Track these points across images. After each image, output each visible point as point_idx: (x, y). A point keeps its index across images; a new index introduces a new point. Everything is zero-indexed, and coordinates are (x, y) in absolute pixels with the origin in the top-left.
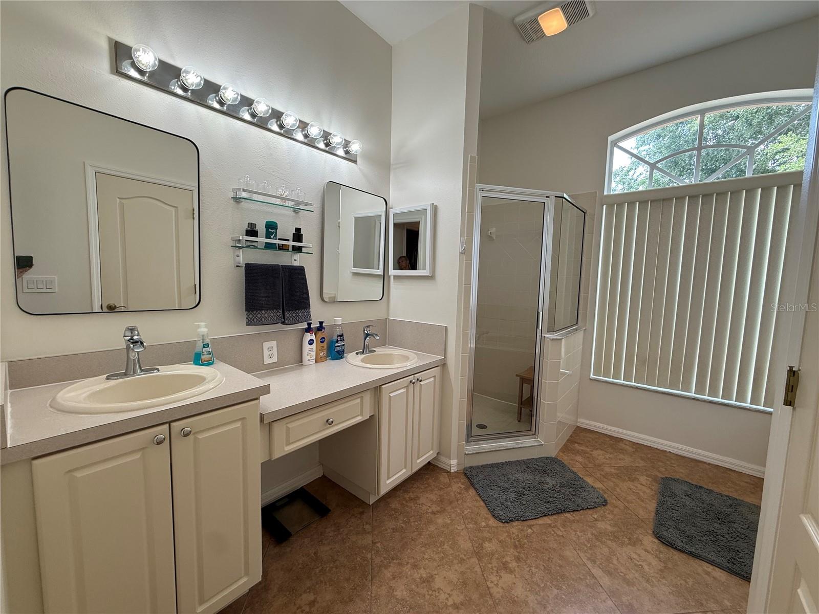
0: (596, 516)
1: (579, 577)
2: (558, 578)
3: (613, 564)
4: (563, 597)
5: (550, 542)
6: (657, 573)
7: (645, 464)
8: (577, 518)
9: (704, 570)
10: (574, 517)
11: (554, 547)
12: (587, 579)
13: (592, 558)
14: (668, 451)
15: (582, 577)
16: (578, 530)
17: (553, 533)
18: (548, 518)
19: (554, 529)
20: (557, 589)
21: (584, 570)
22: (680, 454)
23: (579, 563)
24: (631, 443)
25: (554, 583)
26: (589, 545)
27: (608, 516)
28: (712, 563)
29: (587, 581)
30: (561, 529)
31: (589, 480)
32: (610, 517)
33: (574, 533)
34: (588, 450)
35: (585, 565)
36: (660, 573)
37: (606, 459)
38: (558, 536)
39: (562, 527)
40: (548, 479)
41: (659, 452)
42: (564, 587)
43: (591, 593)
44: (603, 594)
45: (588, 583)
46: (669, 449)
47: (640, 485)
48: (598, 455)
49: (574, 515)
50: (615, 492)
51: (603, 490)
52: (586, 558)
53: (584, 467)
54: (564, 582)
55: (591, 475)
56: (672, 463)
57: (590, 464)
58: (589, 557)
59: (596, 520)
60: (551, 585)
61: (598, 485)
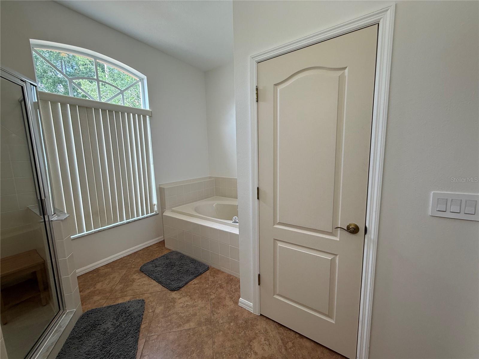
0: (151, 311)
1: (188, 337)
2: (186, 350)
3: (183, 317)
4: (198, 351)
5: (160, 346)
6: (192, 301)
7: (126, 270)
8: (148, 321)
9: (193, 284)
10: (146, 323)
11: (165, 344)
12: (190, 333)
13: (178, 325)
14: (122, 257)
15: (188, 336)
16: (157, 325)
17: (154, 341)
18: (141, 340)
19: (151, 339)
20: (193, 353)
21: (185, 333)
22: (128, 254)
23: (180, 334)
24: (104, 267)
25: (189, 354)
26: (169, 323)
27: (153, 304)
28: (191, 280)
29: (191, 334)
30: (153, 334)
31: (120, 301)
32: (154, 304)
33: (158, 328)
34: (92, 289)
35: (181, 331)
36: (192, 299)
37: (109, 284)
38: (157, 339)
39: (152, 333)
40: (104, 326)
41: (120, 260)
42: (193, 348)
43: (198, 335)
44: (199, 329)
45: (192, 334)
46: (122, 256)
47: (139, 280)
48: (102, 286)
49: (145, 322)
50: (138, 293)
51: (133, 298)
52: (177, 328)
53: (107, 299)
54: (189, 347)
55: (117, 299)
56: (132, 261)
57: (107, 294)
58: (176, 326)
59: (154, 312)
60: (190, 356)
61: (127, 299)
